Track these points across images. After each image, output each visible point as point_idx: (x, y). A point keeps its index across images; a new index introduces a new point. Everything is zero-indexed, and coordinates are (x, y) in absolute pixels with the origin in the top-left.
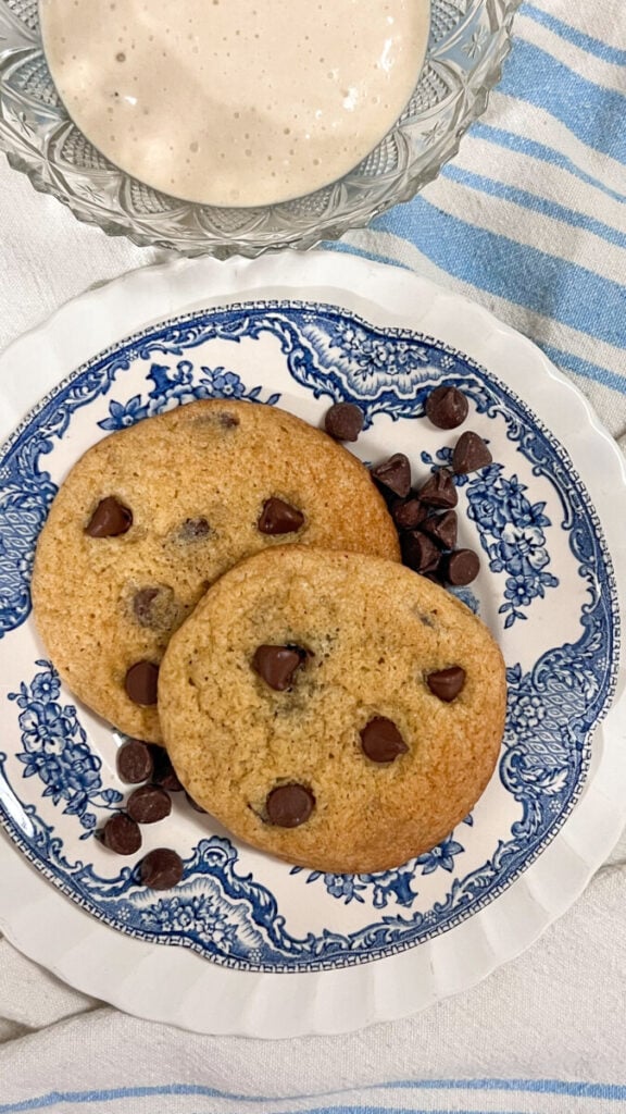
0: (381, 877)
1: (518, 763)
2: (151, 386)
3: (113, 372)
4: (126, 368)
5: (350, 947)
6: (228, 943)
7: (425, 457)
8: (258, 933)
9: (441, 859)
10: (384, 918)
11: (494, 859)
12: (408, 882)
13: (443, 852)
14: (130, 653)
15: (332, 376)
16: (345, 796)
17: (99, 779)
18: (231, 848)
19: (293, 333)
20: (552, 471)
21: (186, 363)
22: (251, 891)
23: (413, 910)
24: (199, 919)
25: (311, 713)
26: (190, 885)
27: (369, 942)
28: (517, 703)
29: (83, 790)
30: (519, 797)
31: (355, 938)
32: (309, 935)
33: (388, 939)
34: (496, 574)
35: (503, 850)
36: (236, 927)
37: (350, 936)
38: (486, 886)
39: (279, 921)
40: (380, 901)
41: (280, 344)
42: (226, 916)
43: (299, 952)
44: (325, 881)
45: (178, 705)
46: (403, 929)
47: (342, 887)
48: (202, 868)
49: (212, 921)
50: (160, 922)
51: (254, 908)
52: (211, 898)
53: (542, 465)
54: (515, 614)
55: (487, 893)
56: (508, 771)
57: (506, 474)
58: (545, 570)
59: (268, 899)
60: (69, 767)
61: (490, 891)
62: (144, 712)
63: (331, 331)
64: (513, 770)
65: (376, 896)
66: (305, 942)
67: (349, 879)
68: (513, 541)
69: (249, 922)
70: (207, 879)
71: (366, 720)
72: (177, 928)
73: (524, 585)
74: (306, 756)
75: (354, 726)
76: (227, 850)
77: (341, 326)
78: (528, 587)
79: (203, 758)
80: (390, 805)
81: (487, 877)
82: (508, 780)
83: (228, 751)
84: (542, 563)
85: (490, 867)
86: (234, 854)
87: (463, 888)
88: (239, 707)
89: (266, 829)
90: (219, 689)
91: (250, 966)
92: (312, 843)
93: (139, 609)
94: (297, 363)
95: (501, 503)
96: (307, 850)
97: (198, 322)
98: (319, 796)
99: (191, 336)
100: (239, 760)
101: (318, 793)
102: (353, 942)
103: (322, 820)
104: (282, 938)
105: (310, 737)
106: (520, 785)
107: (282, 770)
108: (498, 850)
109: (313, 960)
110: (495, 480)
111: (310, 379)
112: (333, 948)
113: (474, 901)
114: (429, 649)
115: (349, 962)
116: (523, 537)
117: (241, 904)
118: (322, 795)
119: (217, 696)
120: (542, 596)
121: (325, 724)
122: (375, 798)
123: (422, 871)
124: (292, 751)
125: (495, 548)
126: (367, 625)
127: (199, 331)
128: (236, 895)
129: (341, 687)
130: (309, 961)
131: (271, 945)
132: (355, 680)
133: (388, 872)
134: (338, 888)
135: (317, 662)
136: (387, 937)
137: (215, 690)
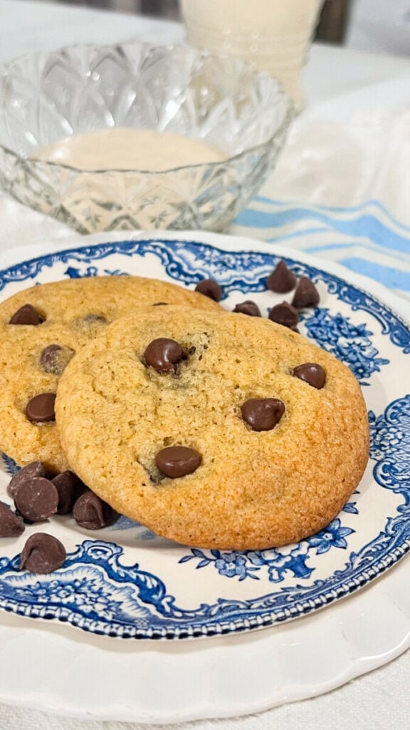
0: (274, 560)
1: (389, 470)
2: (67, 278)
3: (41, 266)
4: (50, 265)
5: (249, 608)
6: (111, 613)
8: (145, 608)
9: (333, 542)
11: (386, 529)
12: (303, 561)
13: (334, 536)
14: (34, 388)
15: (197, 275)
18: (115, 546)
19: (169, 254)
20: (365, 305)
21: (94, 268)
22: (137, 577)
23: (312, 579)
24: (80, 593)
25: (195, 390)
26: (72, 572)
27: (268, 604)
28: (377, 433)
30: (397, 491)
31: (253, 602)
32: (202, 605)
36: (120, 603)
37: (248, 601)
38: (383, 548)
39: (169, 599)
40: (276, 576)
41: (160, 260)
42: (110, 595)
43: (191, 617)
44: (216, 566)
46: (303, 592)
47: (234, 570)
48: (86, 559)
49: (94, 596)
50: (37, 596)
51: (141, 589)
52: (93, 581)
53: (358, 304)
54: (360, 383)
55: (387, 553)
56: (382, 476)
57: (333, 313)
58: (376, 357)
59: (155, 583)
61: (389, 551)
62: (40, 428)
63: (196, 252)
64: (387, 475)
65: (271, 575)
66: (198, 610)
67: (241, 563)
68: (347, 346)
69: (135, 600)
70: (90, 568)
71: (244, 399)
72: (55, 599)
73: (362, 367)
74: (191, 419)
75: (233, 401)
76: (112, 548)
77: (202, 249)
78: (366, 368)
79: (94, 427)
80: (274, 455)
81: (384, 542)
82: (384, 482)
83: (118, 416)
84: (373, 354)
85: (384, 536)
86: (119, 550)
87: (361, 556)
88: (129, 384)
89: (154, 486)
90: (113, 373)
91: (137, 629)
92: (201, 489)
93: (45, 359)
94: (173, 270)
95: (332, 328)
96: (197, 498)
97: (104, 246)
98: (206, 452)
99: (98, 253)
100: (129, 421)
101: (204, 450)
102: (252, 604)
103: (210, 470)
104: (171, 611)
105: (195, 406)
106: (396, 483)
107: (169, 429)
108: (389, 523)
109: (208, 620)
110: (324, 317)
111: (182, 277)
112: (229, 609)
113: (375, 560)
114: (291, 352)
115: (249, 621)
116: (354, 343)
117: (126, 587)
118: (208, 450)
119: (110, 378)
120: (379, 371)
121: (207, 399)
122: (259, 451)
123: (316, 552)
124: (178, 414)
125: (333, 350)
126: (238, 336)
127: (104, 250)
128: (121, 579)
129: (219, 374)
130: (204, 622)
131: (160, 616)
132: (231, 367)
133: (281, 556)
134: (230, 570)
135: (197, 356)
136: (289, 599)
137: (109, 373)
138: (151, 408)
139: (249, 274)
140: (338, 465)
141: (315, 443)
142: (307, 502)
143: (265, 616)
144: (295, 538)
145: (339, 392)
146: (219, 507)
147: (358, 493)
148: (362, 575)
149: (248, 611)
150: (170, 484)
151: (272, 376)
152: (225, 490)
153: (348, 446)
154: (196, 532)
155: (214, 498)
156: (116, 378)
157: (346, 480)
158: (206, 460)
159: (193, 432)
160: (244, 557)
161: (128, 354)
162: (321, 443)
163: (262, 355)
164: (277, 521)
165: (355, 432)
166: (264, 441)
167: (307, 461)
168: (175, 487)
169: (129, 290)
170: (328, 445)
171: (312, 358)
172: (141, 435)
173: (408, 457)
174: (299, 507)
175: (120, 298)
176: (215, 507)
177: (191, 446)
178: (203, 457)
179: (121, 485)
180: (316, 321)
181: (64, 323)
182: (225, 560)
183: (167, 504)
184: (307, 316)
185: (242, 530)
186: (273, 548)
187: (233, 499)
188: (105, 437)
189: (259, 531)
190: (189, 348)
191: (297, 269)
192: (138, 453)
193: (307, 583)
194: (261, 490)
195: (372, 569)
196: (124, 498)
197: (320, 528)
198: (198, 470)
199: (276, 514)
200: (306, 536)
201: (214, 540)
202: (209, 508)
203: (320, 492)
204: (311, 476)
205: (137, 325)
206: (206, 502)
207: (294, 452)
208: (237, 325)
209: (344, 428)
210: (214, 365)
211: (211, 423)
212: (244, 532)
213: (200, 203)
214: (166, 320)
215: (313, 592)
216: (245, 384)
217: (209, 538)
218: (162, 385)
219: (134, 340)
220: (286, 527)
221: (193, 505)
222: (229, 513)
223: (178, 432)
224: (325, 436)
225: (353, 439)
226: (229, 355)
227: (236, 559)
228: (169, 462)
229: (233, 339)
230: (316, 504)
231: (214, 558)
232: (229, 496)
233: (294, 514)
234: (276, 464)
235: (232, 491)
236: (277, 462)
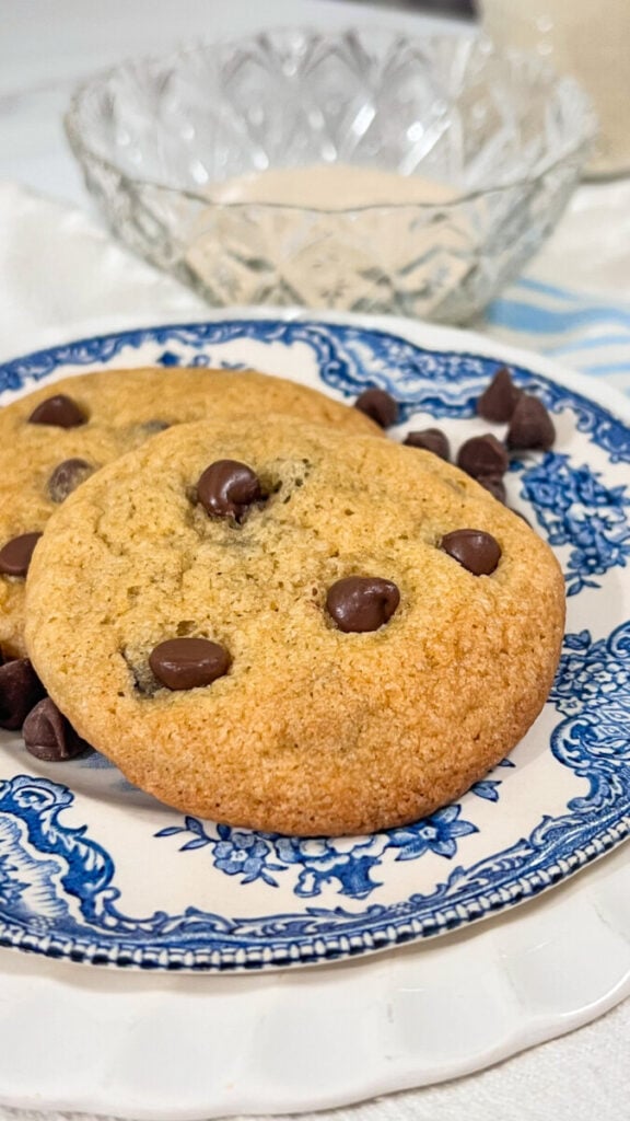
0: (317, 858)
1: (582, 734)
3: (122, 346)
4: (136, 346)
5: (232, 932)
6: (1, 900)
8: (62, 902)
9: (434, 843)
11: (533, 836)
12: (368, 868)
13: (439, 834)
15: (368, 383)
18: (65, 791)
19: (332, 347)
21: (205, 356)
22: (76, 848)
23: (368, 902)
25: (258, 550)
27: (269, 931)
28: (584, 669)
30: (582, 772)
31: (244, 924)
32: (158, 913)
33: (310, 929)
34: (557, 547)
35: (550, 824)
36: (25, 886)
37: (236, 921)
38: (513, 868)
39: (109, 894)
40: (307, 887)
41: (315, 355)
42: (15, 869)
43: (128, 931)
44: (214, 852)
46: (341, 920)
47: (243, 864)
48: (5, 805)
51: (71, 870)
53: (621, 453)
54: (582, 583)
55: (516, 878)
56: (566, 743)
57: (575, 463)
59: (100, 862)
61: (522, 875)
63: (375, 347)
64: (576, 742)
65: (302, 882)
66: (146, 921)
67: (259, 854)
68: (582, 518)
69: (53, 886)
70: (6, 820)
71: (339, 575)
73: (597, 557)
74: (233, 597)
75: (320, 578)
77: (387, 343)
78: (603, 558)
79: (74, 591)
80: (355, 674)
81: (518, 858)
82: (565, 753)
83: (116, 577)
84: (621, 538)
85: (524, 846)
86: (68, 799)
87: (469, 875)
88: (153, 528)
89: (138, 699)
90: (134, 508)
91: (27, 934)
92: (210, 715)
93: (56, 479)
94: (332, 371)
95: (567, 487)
96: (199, 729)
98: (242, 653)
99: (218, 334)
100: (130, 585)
101: (240, 649)
102: (241, 927)
103: (236, 685)
104: (103, 914)
105: (249, 576)
106: (586, 758)
107: (191, 608)
108: (542, 826)
109: (151, 941)
110: (559, 467)
111: (343, 384)
112: (197, 927)
113: (490, 886)
114: (449, 508)
115: (222, 954)
116: (596, 515)
117: (50, 861)
118: (246, 650)
119: (127, 515)
120: (623, 565)
121: (275, 567)
122: (333, 664)
123: (395, 856)
124: (214, 585)
125: (557, 524)
126: (364, 471)
127: (228, 331)
128: (47, 847)
129: (311, 530)
130: (143, 942)
131: (80, 920)
132: (334, 521)
133: (333, 853)
134: (234, 863)
135: (282, 496)
137: (127, 506)
138: (172, 570)
139: (453, 388)
140: (471, 708)
141: (438, 664)
142: (397, 765)
143: (252, 951)
144: (363, 824)
145: (512, 584)
146: (232, 749)
147: (512, 765)
148: (455, 909)
149: (227, 938)
150: (166, 697)
151: (400, 544)
152: (251, 720)
153: (499, 679)
154: (189, 786)
155: (229, 732)
156: (137, 515)
157: (482, 737)
158: (236, 668)
159: (232, 618)
160: (269, 844)
161: (169, 480)
162: (448, 666)
163: (396, 508)
164: (332, 789)
165: (522, 657)
166: (346, 649)
167: (413, 691)
168: (170, 705)
169: (233, 391)
170: (462, 672)
171: (484, 523)
172: (139, 613)
173: (624, 717)
174: (380, 771)
175: (215, 401)
176: (227, 748)
177: (222, 641)
178: (235, 662)
179: (85, 690)
180: (542, 474)
181: (110, 430)
182: (234, 844)
183: (149, 731)
184: (529, 464)
185: (267, 796)
186: (323, 838)
187: (260, 738)
188: (84, 608)
189: (296, 802)
190: (275, 482)
191: (534, 388)
192: (126, 640)
193: (355, 906)
194: (315, 731)
195: (477, 901)
196: (85, 711)
197: (415, 814)
198: (218, 683)
199: (334, 777)
200: (387, 826)
201: (218, 805)
202: (215, 749)
203: (424, 751)
204: (414, 720)
205: (201, 438)
206: (213, 738)
207: (392, 674)
208: (368, 456)
209: (501, 646)
210: (306, 513)
211: (268, 608)
212: (270, 799)
213: (406, 270)
214: (254, 435)
215: (355, 925)
216: (349, 551)
217: (208, 800)
218: (210, 537)
219: (185, 460)
220: (346, 802)
221: (190, 739)
222: (249, 763)
223: (205, 616)
224: (460, 654)
225: (513, 668)
226: (336, 500)
227: (254, 846)
228: (168, 660)
229: (354, 476)
230: (413, 771)
231: (217, 837)
232: (254, 732)
233: (368, 783)
234: (355, 690)
235: (261, 724)
236: (358, 687)
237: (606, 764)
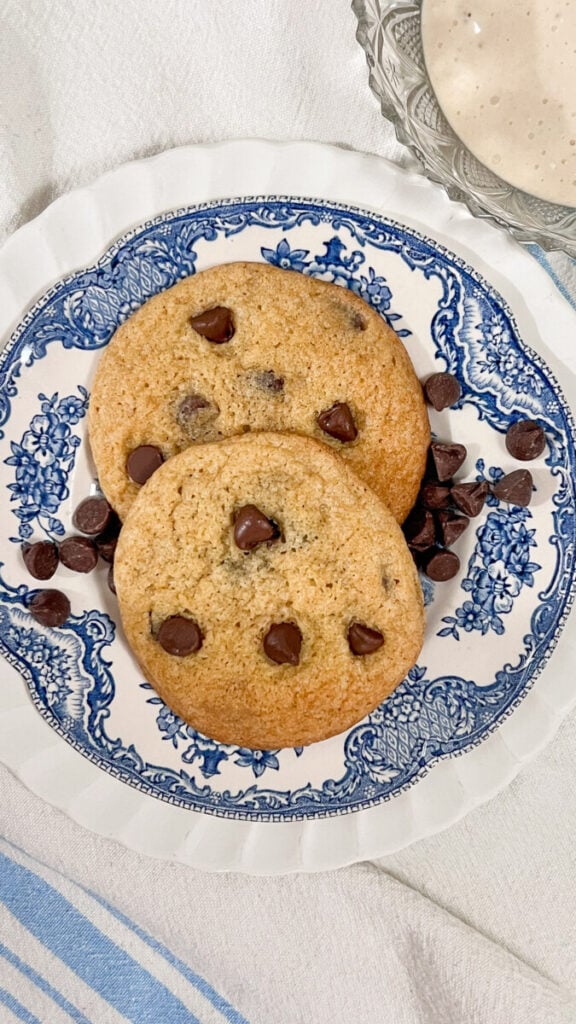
0: (203, 740)
1: (368, 738)
2: (323, 251)
3: (304, 219)
4: (315, 224)
5: (141, 772)
6: (56, 699)
7: (480, 465)
8: (83, 709)
9: (257, 762)
10: (181, 771)
11: (295, 793)
12: (219, 760)
13: (262, 758)
14: (152, 434)
15: (460, 350)
16: (225, 662)
17: (57, 507)
18: (112, 632)
19: (457, 295)
20: (565, 548)
21: (362, 255)
22: (102, 675)
23: (207, 782)
24: (49, 665)
25: (249, 582)
26: (62, 636)
27: (157, 780)
28: (403, 695)
29: (40, 506)
30: (348, 764)
31: (149, 768)
32: (119, 739)
34: (463, 591)
36: (71, 692)
37: (147, 764)
38: (273, 808)
39: (104, 712)
40: (189, 756)
41: (441, 296)
42: (70, 679)
43: (101, 746)
44: (161, 711)
45: (157, 499)
46: (189, 789)
47: (169, 725)
48: (80, 631)
49: (57, 674)
50: (19, 644)
51: (95, 688)
52: (69, 657)
53: (561, 538)
54: (453, 630)
55: (270, 814)
56: (356, 739)
57: (529, 524)
58: (501, 616)
59: (109, 690)
60: (42, 481)
61: (273, 813)
62: (128, 485)
63: (486, 317)
64: (361, 741)
65: (188, 751)
66: (112, 742)
67: (179, 723)
68: (494, 576)
69: (83, 695)
70: (77, 641)
71: (284, 619)
72: (28, 659)
73: (476, 615)
74: (220, 610)
75: (271, 617)
76: (108, 632)
77: (496, 318)
78: (478, 619)
79: (145, 551)
80: (252, 694)
81: (280, 802)
82: (351, 746)
83: (166, 561)
84: (503, 609)
85: (287, 796)
86: (111, 639)
87: (256, 795)
88: (200, 536)
89: (149, 639)
90: (197, 512)
91: (59, 728)
92: (175, 675)
93: (185, 405)
94: (443, 320)
95: (508, 542)
97: (395, 232)
98: (207, 647)
99: (381, 238)
101: (207, 644)
102: (147, 770)
103: (194, 665)
104: (97, 726)
106: (356, 755)
107: (195, 606)
108: (303, 789)
110: (518, 521)
111: (442, 340)
112: (129, 762)
116: (504, 579)
117: (87, 679)
118: (209, 646)
119: (191, 515)
120: (483, 633)
121: (252, 599)
123: (236, 760)
124: (213, 598)
125: (478, 571)
127: (390, 239)
128: (89, 669)
131: (86, 725)
133: (210, 741)
134: (166, 723)
135: (282, 548)
136: (173, 788)
137: (193, 509)
139: (511, 395)
145: (371, 673)
156: (195, 520)
158: (201, 654)
167: (275, 716)
173: (393, 743)
177: (203, 629)
178: (203, 647)
180: (504, 520)
181: (238, 365)
188: (144, 569)
190: (284, 534)
192: (154, 608)
198: (186, 658)
210: (288, 569)
216: (296, 608)
218: (230, 554)
223: (200, 613)
234: (247, 701)
236: (249, 701)
237: (362, 766)
